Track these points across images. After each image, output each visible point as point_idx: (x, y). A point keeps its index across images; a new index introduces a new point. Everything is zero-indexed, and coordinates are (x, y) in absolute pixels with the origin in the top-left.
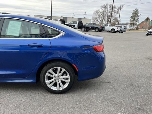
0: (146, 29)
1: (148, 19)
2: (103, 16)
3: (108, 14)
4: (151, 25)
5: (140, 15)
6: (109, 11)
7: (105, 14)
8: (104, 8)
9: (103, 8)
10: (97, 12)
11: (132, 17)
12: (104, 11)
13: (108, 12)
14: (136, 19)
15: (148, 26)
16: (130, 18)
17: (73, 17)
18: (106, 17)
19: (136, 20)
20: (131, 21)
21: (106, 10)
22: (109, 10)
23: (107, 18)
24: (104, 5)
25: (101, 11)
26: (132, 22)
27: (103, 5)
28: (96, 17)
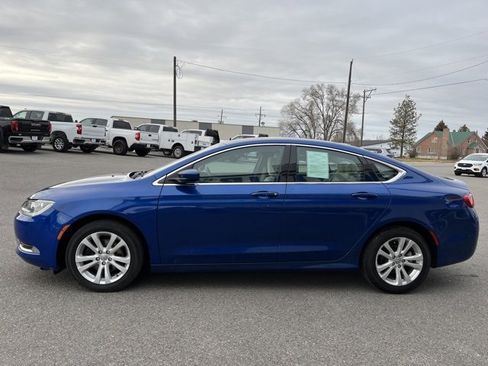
0: (440, 155)
1: (441, 127)
2: (311, 118)
3: (325, 114)
4: (454, 145)
5: (418, 115)
6: (328, 105)
7: (315, 112)
8: (312, 95)
9: (308, 97)
10: (292, 106)
11: (395, 122)
12: (312, 105)
13: (323, 108)
14: (409, 127)
15: (445, 147)
16: (392, 126)
17: (221, 123)
18: (321, 122)
19: (410, 130)
20: (395, 134)
21: (319, 101)
22: (325, 101)
23: (323, 126)
24: (312, 88)
25: (304, 103)
26: (399, 137)
27: (309, 87)
28: (290, 121)
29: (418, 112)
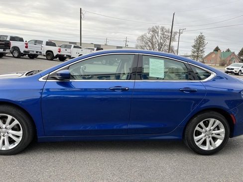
0: (216, 63)
1: (217, 49)
2: (152, 44)
3: (159, 41)
4: (223, 59)
5: (206, 43)
6: (161, 37)
7: (154, 40)
8: (153, 31)
9: (151, 33)
10: (142, 37)
11: (194, 46)
12: (153, 37)
13: (158, 38)
14: (201, 49)
15: (219, 60)
16: (193, 48)
17: (106, 45)
18: (157, 45)
19: (201, 51)
20: (194, 52)
21: (156, 35)
22: (160, 35)
23: (158, 47)
24: (153, 28)
25: (149, 36)
26: (196, 54)
27: (151, 27)
28: (141, 45)
29: (206, 42)
